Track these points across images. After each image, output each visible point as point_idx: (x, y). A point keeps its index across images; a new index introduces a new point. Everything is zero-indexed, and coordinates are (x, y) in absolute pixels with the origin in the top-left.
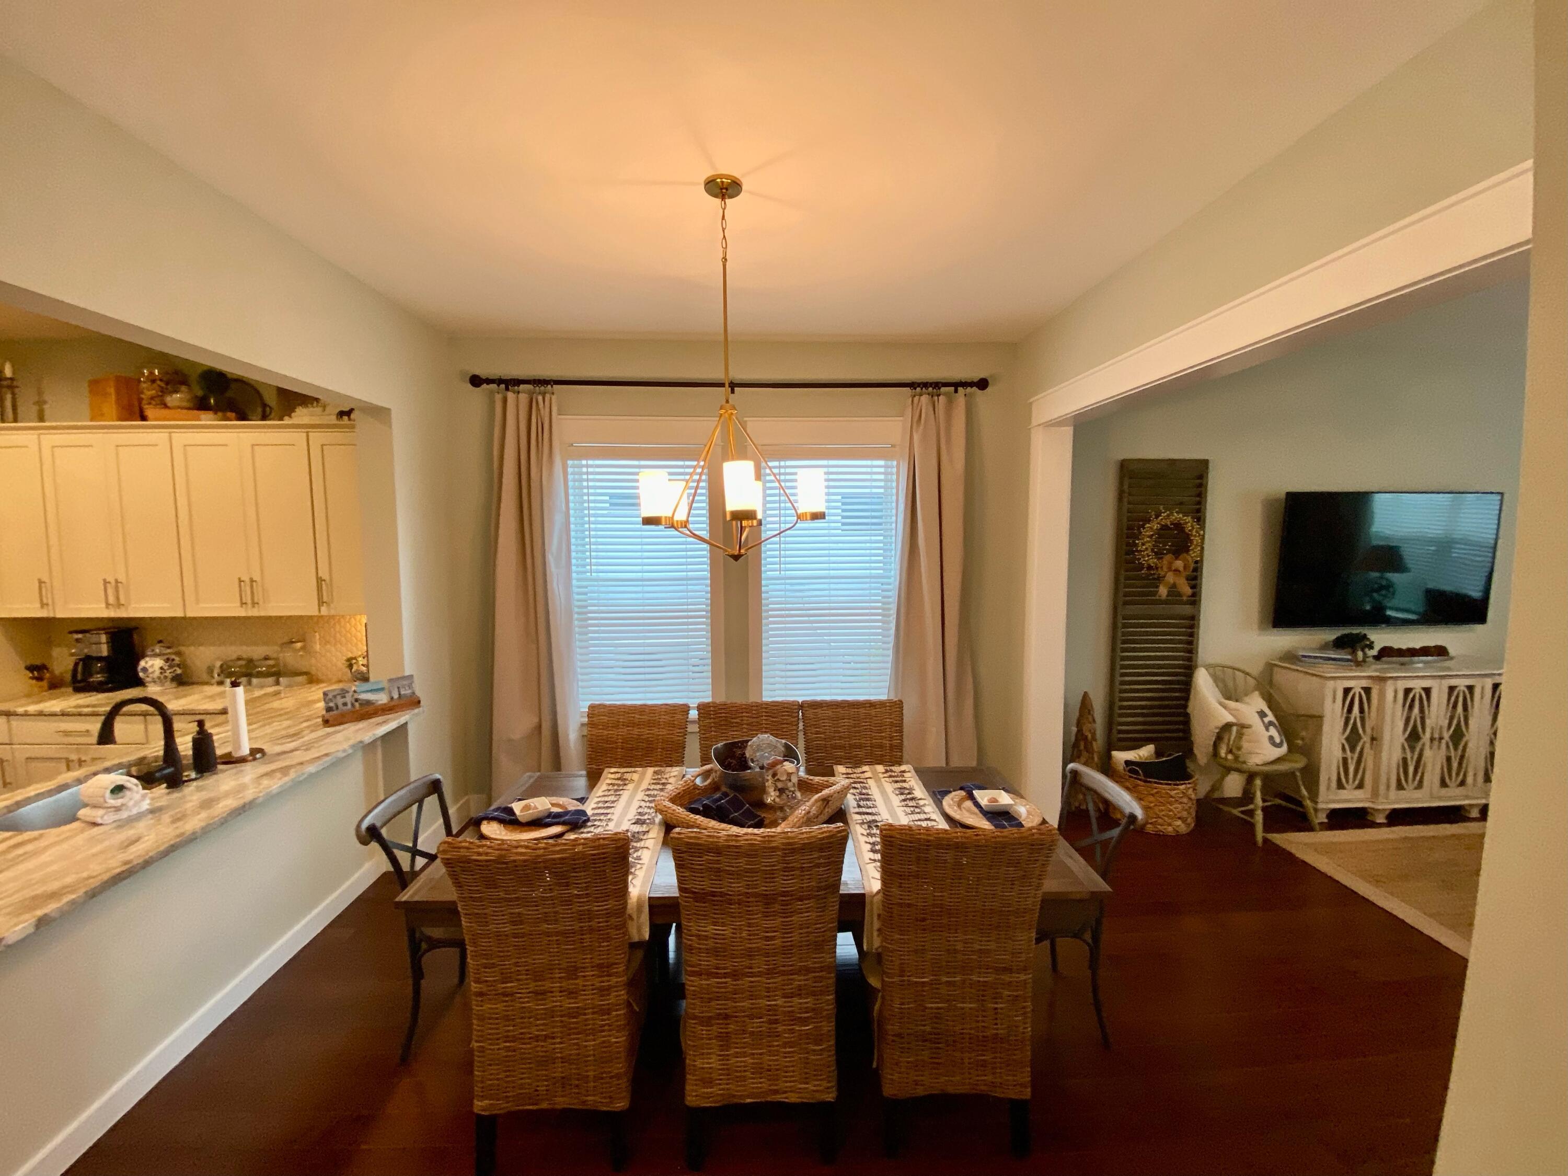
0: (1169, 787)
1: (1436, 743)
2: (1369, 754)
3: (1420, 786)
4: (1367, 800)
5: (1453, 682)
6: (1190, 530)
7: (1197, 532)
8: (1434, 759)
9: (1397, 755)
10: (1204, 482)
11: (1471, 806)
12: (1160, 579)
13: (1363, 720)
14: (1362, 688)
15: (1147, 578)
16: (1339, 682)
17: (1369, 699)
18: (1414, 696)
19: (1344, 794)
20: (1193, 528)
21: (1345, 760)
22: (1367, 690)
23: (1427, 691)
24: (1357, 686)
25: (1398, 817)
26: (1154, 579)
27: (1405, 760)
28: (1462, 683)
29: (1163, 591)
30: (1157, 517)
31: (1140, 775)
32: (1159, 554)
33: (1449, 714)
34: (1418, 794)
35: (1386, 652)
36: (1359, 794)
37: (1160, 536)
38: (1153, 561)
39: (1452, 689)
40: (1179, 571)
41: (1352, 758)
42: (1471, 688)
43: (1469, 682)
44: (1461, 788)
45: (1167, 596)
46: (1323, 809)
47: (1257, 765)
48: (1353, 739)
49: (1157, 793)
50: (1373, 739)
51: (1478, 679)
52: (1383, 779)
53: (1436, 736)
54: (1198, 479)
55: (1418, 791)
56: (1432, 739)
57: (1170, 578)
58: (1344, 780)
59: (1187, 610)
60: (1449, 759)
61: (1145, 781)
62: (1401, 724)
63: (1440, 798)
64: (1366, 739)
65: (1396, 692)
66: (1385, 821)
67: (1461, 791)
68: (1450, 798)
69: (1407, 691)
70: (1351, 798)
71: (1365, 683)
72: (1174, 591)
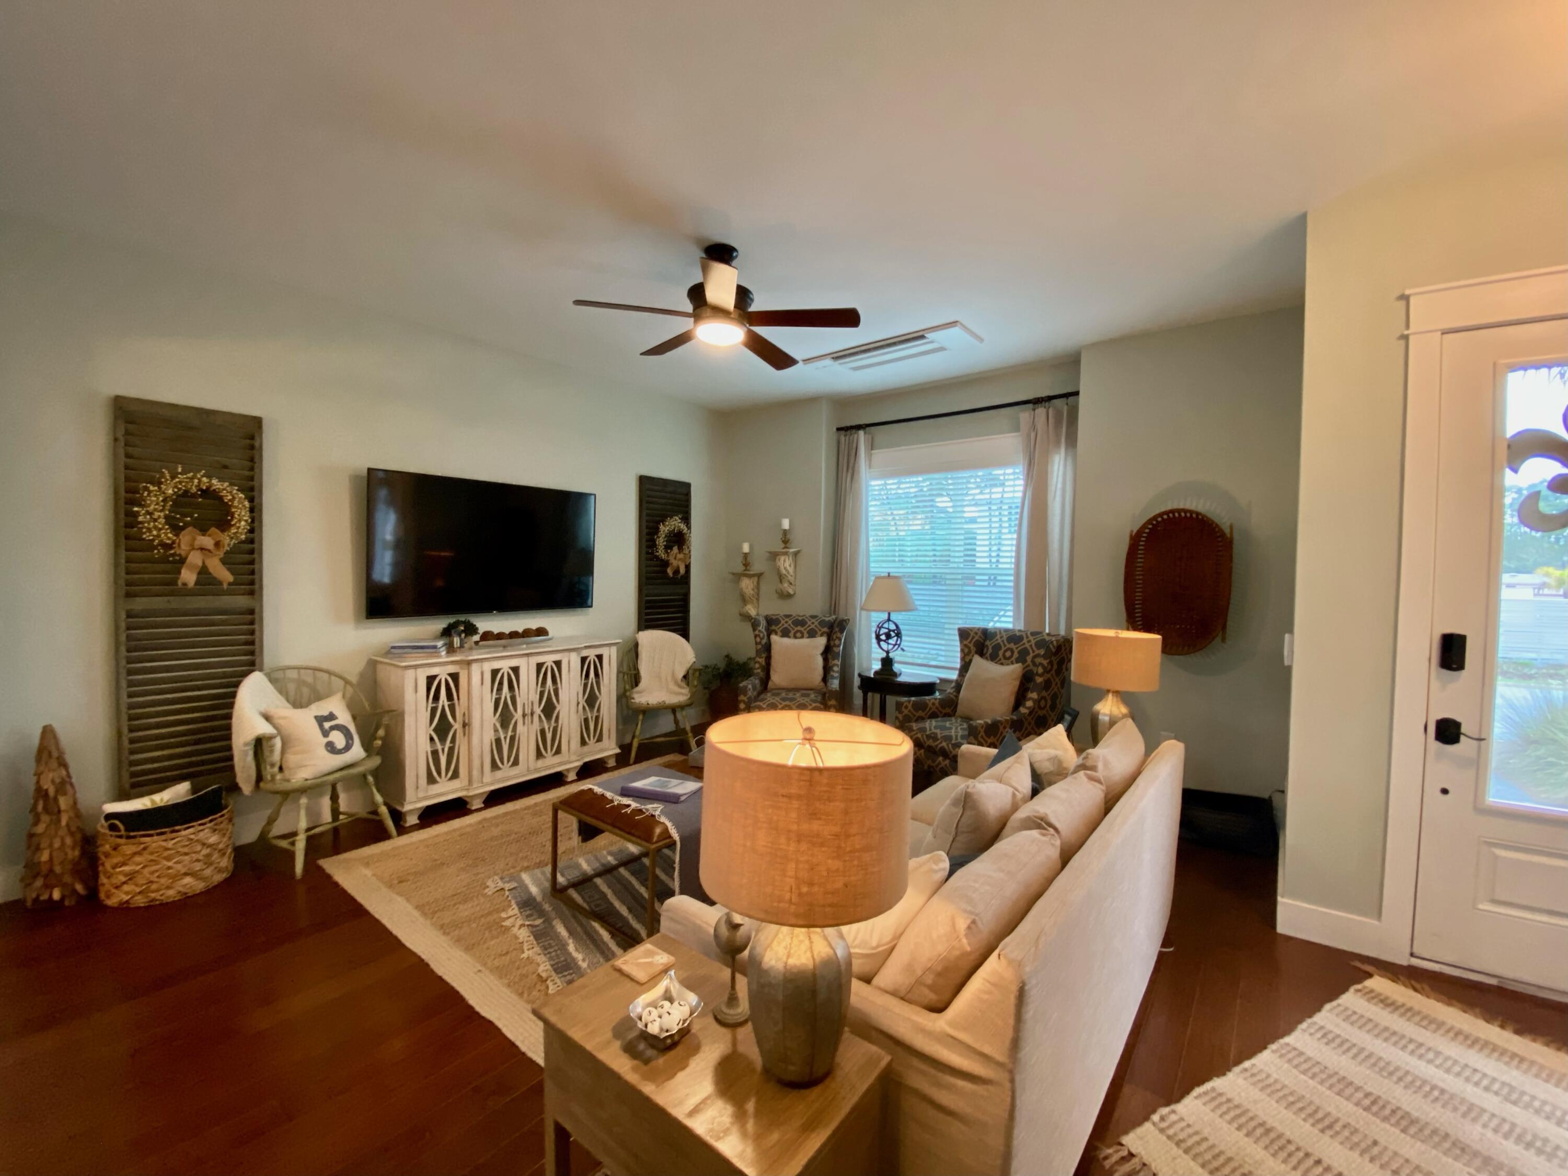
0: (163, 837)
1: (528, 719)
2: (461, 741)
3: (516, 763)
4: (462, 789)
5: (541, 659)
6: (230, 500)
7: (240, 502)
8: (527, 733)
9: (489, 736)
10: (257, 444)
11: (568, 770)
12: (182, 561)
13: (452, 708)
14: (450, 675)
15: (164, 560)
16: (420, 671)
17: (457, 686)
18: (503, 674)
19: (435, 789)
20: (234, 498)
21: (435, 753)
22: (455, 677)
23: (516, 670)
24: (443, 673)
25: (496, 798)
26: (174, 562)
27: (498, 741)
28: (549, 659)
29: (188, 577)
30: (173, 478)
31: (119, 831)
32: (177, 530)
33: (539, 689)
34: (516, 771)
35: (487, 636)
36: (456, 784)
37: (176, 504)
38: (167, 536)
39: (539, 666)
40: (209, 551)
41: (443, 750)
42: (558, 663)
43: (556, 657)
44: (557, 756)
45: (196, 584)
46: (411, 811)
47: (306, 780)
48: (442, 729)
49: (145, 849)
50: (465, 725)
51: (566, 654)
52: (476, 763)
53: (528, 711)
54: (250, 439)
55: (514, 768)
56: (524, 715)
57: (195, 559)
58: (435, 773)
59: (242, 601)
60: (543, 732)
61: (128, 837)
62: (490, 706)
63: (537, 770)
64: (457, 726)
65: (482, 674)
66: (483, 805)
67: (557, 759)
68: (547, 768)
69: (495, 672)
70: (446, 791)
71: (452, 669)
72: (205, 576)
